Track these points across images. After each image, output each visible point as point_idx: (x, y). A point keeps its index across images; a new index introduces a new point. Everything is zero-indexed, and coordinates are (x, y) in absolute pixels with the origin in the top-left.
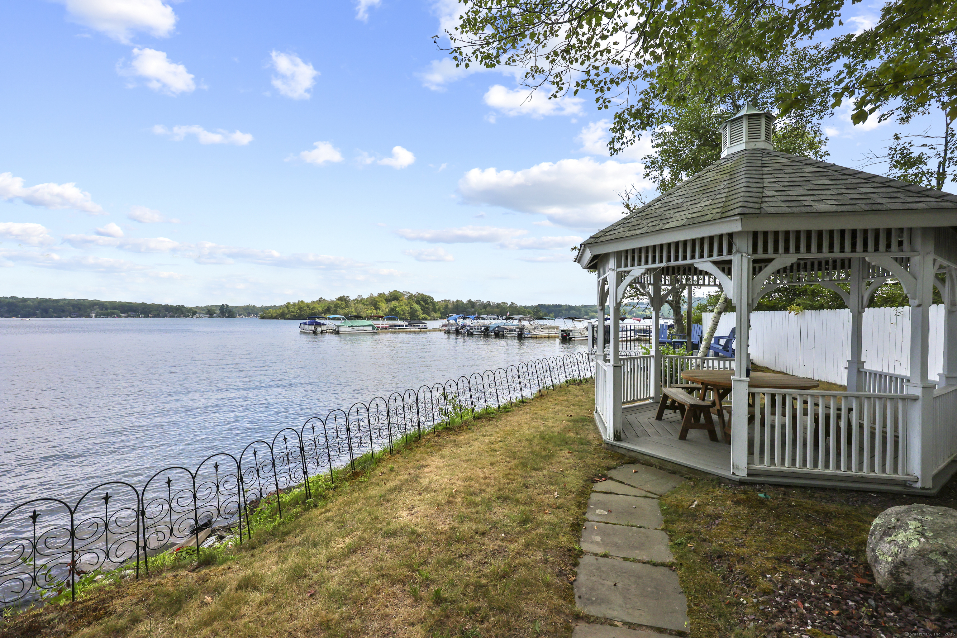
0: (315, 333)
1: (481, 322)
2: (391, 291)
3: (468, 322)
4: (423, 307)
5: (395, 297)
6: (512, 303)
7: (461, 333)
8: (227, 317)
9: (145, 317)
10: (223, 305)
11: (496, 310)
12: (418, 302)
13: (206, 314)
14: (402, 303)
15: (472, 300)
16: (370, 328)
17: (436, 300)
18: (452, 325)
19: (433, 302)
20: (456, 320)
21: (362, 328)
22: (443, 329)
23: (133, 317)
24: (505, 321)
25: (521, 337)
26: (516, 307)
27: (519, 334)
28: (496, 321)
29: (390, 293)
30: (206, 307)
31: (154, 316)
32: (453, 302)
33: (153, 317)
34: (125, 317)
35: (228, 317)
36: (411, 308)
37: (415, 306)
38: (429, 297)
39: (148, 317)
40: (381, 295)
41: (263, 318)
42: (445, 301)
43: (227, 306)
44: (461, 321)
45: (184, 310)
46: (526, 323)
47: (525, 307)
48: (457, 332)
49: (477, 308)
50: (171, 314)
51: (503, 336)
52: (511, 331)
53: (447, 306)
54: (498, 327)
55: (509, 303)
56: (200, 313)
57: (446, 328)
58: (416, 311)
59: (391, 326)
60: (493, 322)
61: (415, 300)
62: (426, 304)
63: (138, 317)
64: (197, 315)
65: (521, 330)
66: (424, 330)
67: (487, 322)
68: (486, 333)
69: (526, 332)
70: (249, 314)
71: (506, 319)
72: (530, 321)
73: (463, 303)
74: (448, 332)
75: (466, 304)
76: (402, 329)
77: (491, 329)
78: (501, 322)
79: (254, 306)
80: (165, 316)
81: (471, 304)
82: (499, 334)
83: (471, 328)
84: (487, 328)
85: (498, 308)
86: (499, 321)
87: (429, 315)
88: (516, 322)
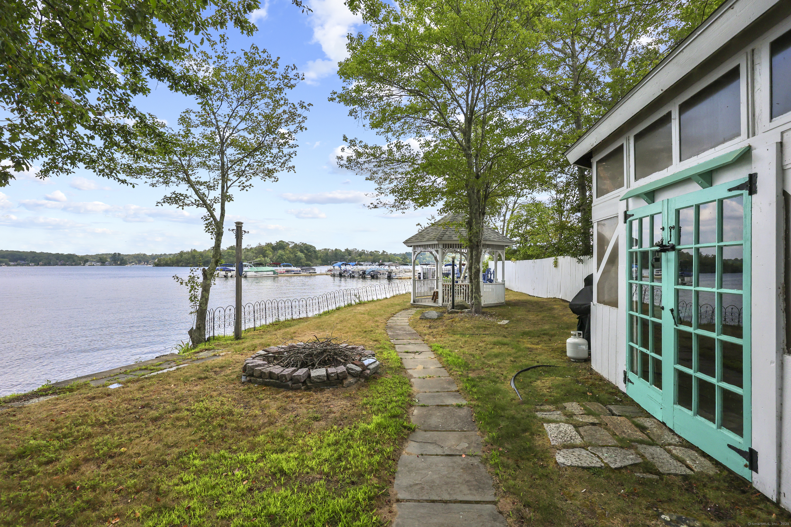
0: (226, 277)
1: (360, 267)
2: (278, 241)
3: (348, 268)
4: (306, 254)
5: (281, 246)
6: (384, 252)
7: (345, 276)
8: (118, 265)
9: (35, 265)
10: (115, 254)
11: (370, 257)
12: (302, 251)
13: (98, 262)
14: (288, 252)
15: (349, 249)
16: (272, 273)
17: (317, 249)
18: (337, 270)
19: (315, 252)
20: (340, 266)
21: (265, 273)
22: (328, 273)
23: (23, 265)
24: (378, 267)
25: (390, 278)
26: (387, 254)
27: (388, 277)
28: (371, 267)
29: (277, 243)
30: (97, 255)
31: (45, 265)
32: (332, 250)
33: (43, 265)
34: (14, 265)
35: (120, 265)
36: (296, 256)
37: (299, 254)
38: (311, 246)
39: (38, 265)
40: (269, 245)
41: (157, 265)
42: (325, 249)
43: (119, 254)
44: (343, 267)
45: (75, 258)
46: (393, 268)
47: (395, 254)
48: (341, 275)
49: (353, 255)
50: (62, 262)
51: (377, 278)
52: (383, 274)
53: (327, 254)
54: (373, 271)
55: (381, 252)
56: (93, 261)
57: (332, 273)
58: (301, 259)
59: (288, 271)
60: (369, 267)
61: (299, 249)
62: (309, 252)
63: (28, 265)
64: (89, 263)
65: (390, 273)
66: (314, 274)
67: (364, 268)
68: (363, 276)
69: (393, 274)
70: (140, 262)
71: (379, 265)
72: (396, 266)
73: (341, 251)
74: (334, 276)
75: (344, 252)
76: (297, 274)
77: (367, 273)
78: (375, 267)
79: (144, 255)
80: (56, 264)
81: (349, 252)
82: (374, 276)
83: (353, 272)
84: (364, 273)
85: (371, 255)
86: (373, 267)
87: (312, 263)
88: (387, 268)
